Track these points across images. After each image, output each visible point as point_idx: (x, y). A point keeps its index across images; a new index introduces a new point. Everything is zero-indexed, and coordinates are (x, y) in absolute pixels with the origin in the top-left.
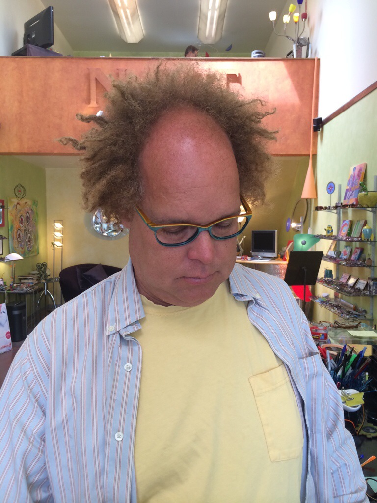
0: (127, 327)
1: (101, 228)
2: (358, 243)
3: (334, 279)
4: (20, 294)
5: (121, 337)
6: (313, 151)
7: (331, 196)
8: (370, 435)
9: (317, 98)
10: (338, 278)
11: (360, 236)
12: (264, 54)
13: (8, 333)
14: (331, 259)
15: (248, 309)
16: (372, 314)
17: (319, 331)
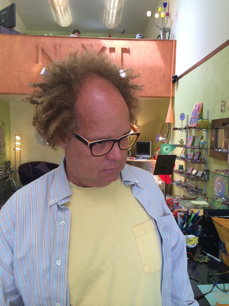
0: (61, 200)
2: (198, 149)
3: (184, 171)
5: (58, 206)
6: (172, 95)
7: (182, 122)
8: (201, 261)
9: (175, 63)
10: (186, 170)
11: (199, 146)
12: (144, 36)
14: (182, 159)
15: (132, 189)
16: (206, 191)
17: (174, 202)
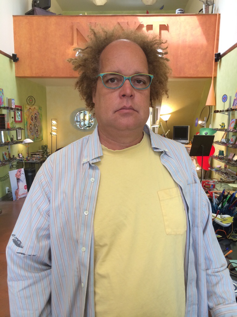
0: (93, 159)
1: (80, 125)
3: (225, 157)
4: (32, 163)
5: (90, 164)
6: (214, 75)
7: (224, 104)
8: (235, 240)
9: (218, 40)
10: (227, 156)
12: (184, 11)
13: (25, 186)
14: (223, 143)
15: (160, 156)
17: (210, 183)
